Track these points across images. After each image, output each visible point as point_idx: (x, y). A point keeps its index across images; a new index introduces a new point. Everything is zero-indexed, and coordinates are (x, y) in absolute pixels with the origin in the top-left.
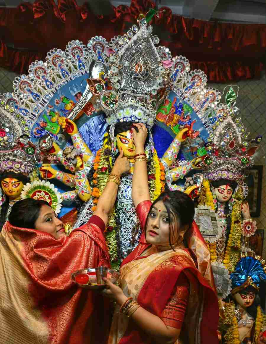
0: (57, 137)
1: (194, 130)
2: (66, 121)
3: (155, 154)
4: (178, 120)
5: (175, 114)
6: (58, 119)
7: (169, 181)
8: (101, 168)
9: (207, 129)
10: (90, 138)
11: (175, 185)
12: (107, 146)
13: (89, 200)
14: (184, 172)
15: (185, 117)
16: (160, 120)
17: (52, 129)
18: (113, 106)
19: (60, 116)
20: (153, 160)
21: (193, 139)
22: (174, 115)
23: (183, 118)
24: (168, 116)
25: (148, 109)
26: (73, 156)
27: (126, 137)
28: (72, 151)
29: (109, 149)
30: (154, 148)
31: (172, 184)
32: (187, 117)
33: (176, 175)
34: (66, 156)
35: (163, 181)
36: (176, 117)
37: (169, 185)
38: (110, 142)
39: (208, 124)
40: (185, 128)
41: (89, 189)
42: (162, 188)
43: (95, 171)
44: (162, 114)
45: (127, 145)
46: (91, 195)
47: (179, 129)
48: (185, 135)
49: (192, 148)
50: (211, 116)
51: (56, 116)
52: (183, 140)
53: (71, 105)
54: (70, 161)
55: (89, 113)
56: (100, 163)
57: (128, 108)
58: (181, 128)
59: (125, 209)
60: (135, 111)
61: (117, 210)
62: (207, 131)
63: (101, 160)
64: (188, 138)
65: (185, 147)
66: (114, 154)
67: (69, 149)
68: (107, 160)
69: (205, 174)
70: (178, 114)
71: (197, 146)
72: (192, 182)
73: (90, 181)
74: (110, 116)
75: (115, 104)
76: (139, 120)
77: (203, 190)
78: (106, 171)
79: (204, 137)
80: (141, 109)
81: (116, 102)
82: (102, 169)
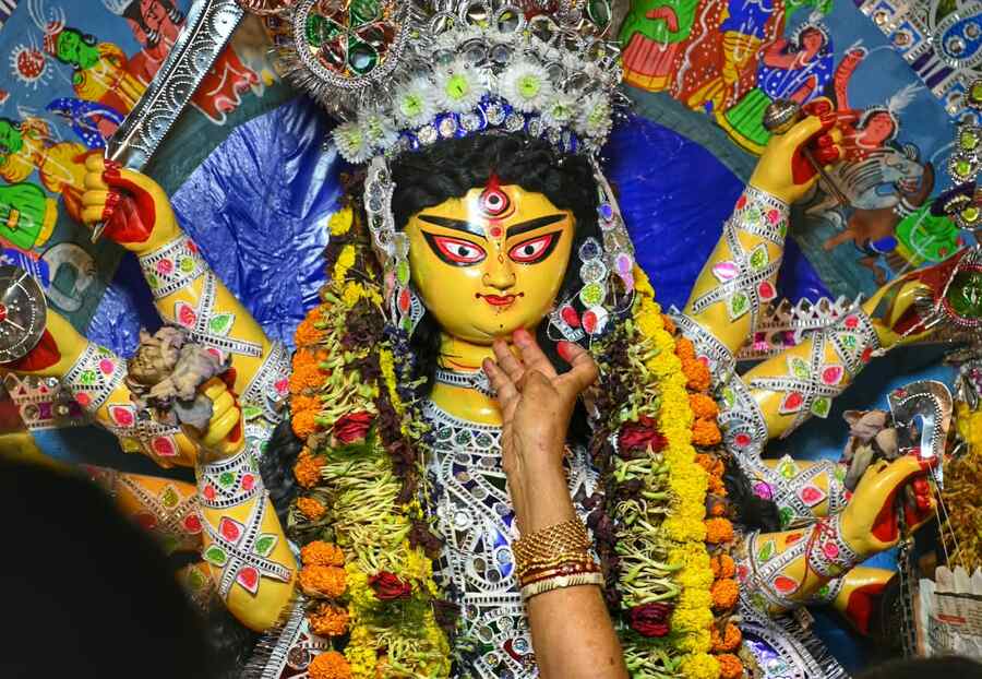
0: (44, 268)
1: (857, 113)
2: (105, 179)
3: (646, 294)
4: (754, 68)
5: (730, 34)
6: (38, 159)
7: (744, 440)
8: (334, 420)
9: (938, 90)
10: (239, 247)
11: (787, 458)
12: (355, 291)
13: (285, 618)
14: (830, 375)
15: (796, 39)
16: (644, 82)
17: (12, 223)
18: (372, 63)
19: (49, 143)
20: (636, 334)
21: (862, 162)
22: (722, 39)
23: (784, 52)
24: (690, 49)
25: (571, 47)
26: (187, 381)
27: (461, 226)
28: (179, 356)
29: (372, 305)
30: (631, 261)
31: (764, 456)
32: (806, 41)
33: (783, 398)
34: (147, 391)
35: (713, 448)
36: (738, 50)
37: (752, 464)
38: (371, 265)
39: (938, 63)
40: (801, 117)
41: (282, 553)
42: (710, 491)
43: (301, 442)
44: (654, 42)
45: (473, 273)
46: (299, 587)
47: (769, 125)
48: (810, 157)
49: (860, 220)
50: (954, 9)
51: (31, 146)
52: (799, 189)
53: (112, 71)
54: (170, 415)
55: (219, 102)
56: (329, 390)
57: (459, 64)
58: (778, 123)
59: (508, 645)
60: (498, 68)
61: (458, 656)
62: (943, 100)
63: (330, 372)
64: (828, 168)
65: (820, 220)
66: (404, 333)
67: (165, 346)
68: (369, 371)
69: (964, 369)
70: (747, 32)
71: (890, 200)
72: (886, 438)
73: (280, 504)
74: (352, 116)
75: (382, 49)
76: (527, 116)
77: (963, 468)
78: (369, 438)
79: (925, 143)
80: (535, 54)
81: (387, 35)
82: (343, 425)
